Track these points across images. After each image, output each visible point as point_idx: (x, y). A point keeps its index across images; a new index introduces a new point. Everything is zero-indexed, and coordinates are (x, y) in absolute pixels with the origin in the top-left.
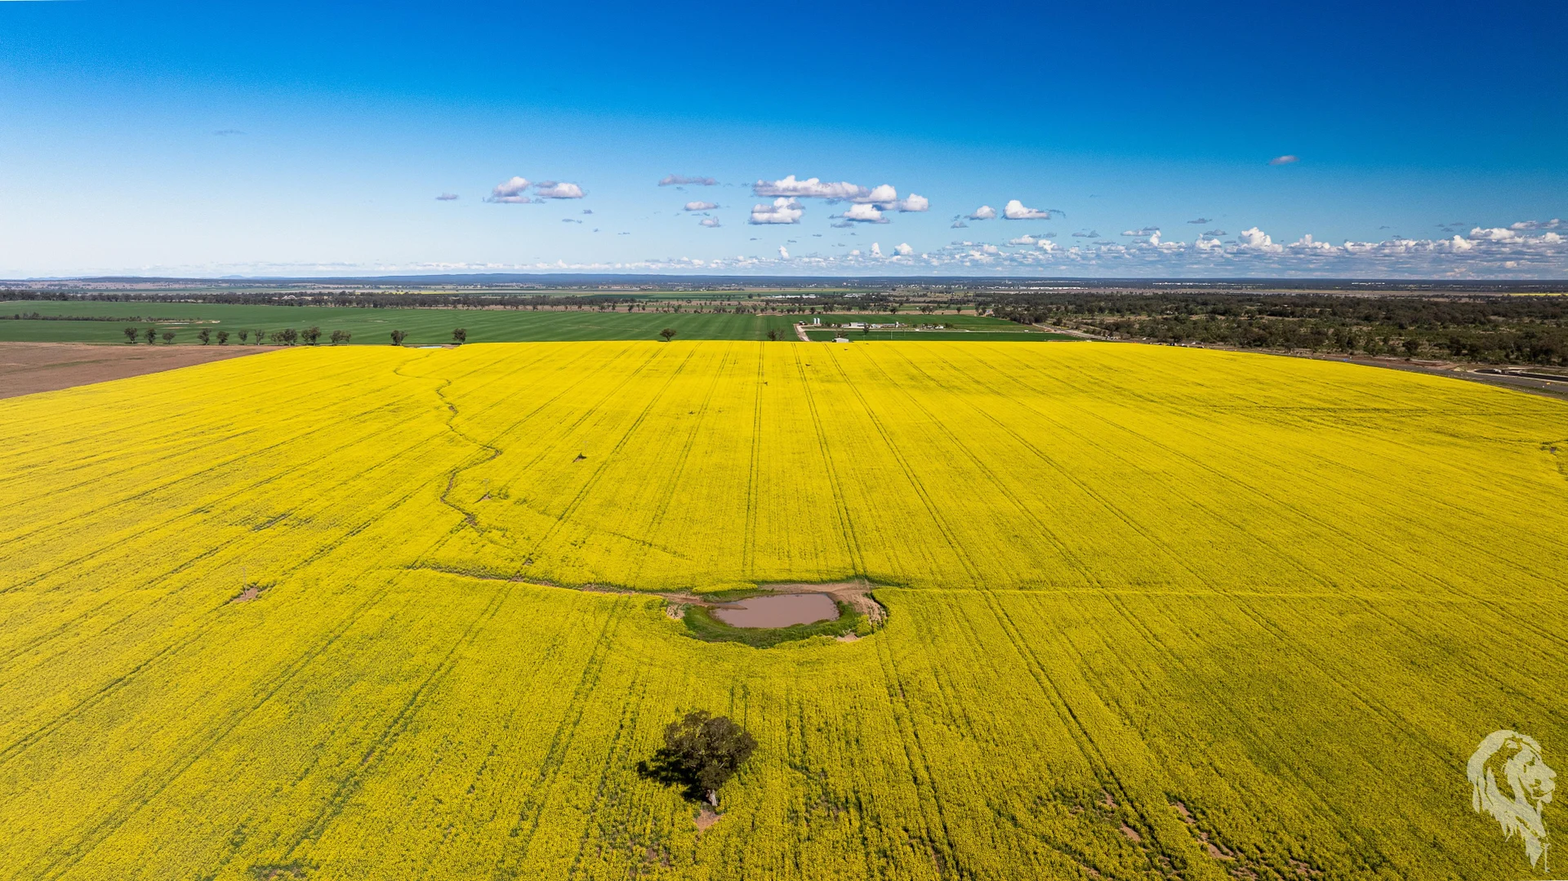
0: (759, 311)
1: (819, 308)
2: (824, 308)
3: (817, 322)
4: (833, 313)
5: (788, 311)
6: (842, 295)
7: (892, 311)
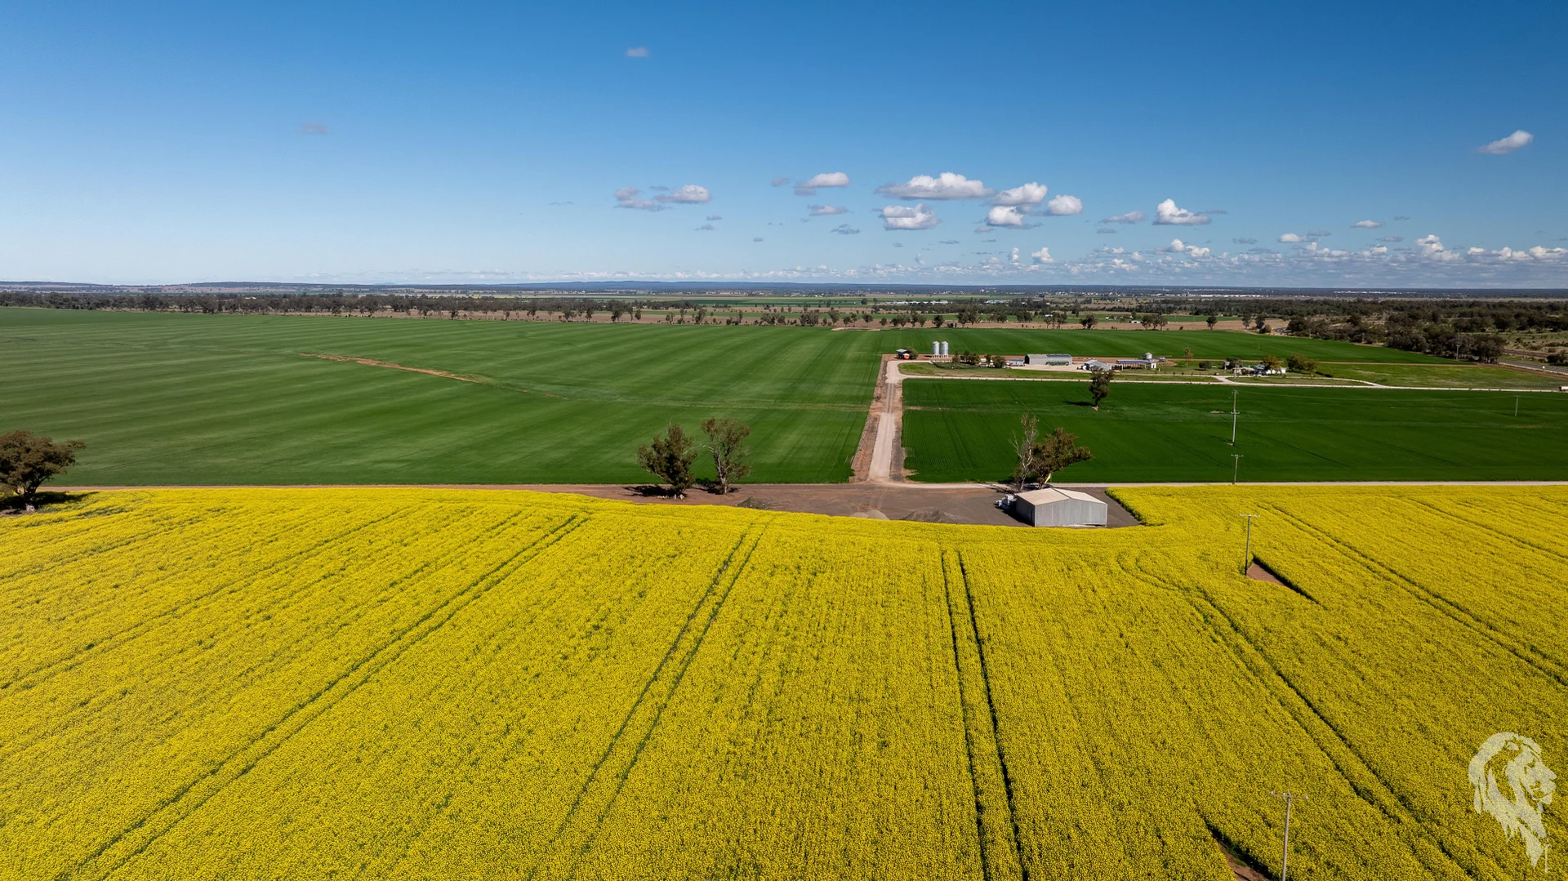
0: (841, 321)
1: (950, 319)
2: (960, 317)
3: (942, 351)
4: (975, 326)
5: (895, 322)
6: (982, 301)
7: (1084, 323)
